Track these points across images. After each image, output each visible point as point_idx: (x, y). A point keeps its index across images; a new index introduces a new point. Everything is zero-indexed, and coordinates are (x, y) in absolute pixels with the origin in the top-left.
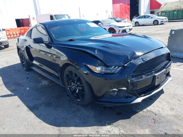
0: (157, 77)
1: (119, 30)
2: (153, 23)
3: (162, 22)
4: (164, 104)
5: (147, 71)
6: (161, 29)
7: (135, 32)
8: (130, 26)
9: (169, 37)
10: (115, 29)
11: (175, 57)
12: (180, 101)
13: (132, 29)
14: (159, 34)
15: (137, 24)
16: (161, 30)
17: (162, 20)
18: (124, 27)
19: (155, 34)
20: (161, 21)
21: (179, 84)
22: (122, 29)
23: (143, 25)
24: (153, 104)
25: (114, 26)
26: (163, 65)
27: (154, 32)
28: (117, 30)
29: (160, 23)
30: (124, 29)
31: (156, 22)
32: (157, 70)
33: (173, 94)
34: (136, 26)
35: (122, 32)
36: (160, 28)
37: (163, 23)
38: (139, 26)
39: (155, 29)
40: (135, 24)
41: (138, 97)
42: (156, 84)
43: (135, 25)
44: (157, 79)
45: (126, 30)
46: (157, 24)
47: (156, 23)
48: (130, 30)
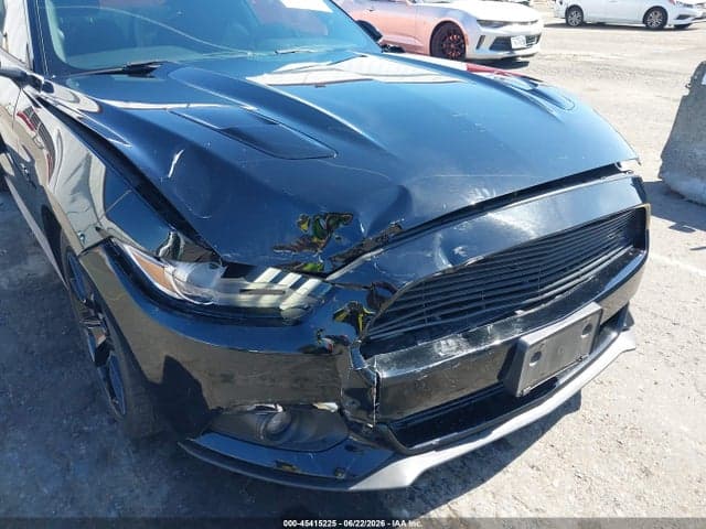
0: (528, 354)
1: (482, 38)
2: (641, 19)
3: (681, 17)
4: (556, 483)
5: (479, 308)
6: (670, 48)
7: (553, 52)
8: (532, 22)
9: (685, 99)
10: (465, 32)
11: (690, 201)
12: (647, 472)
13: (539, 36)
14: (652, 73)
15: (575, 17)
16: (668, 55)
17: (687, 11)
18: (505, 23)
19: (638, 69)
20: (677, 15)
21: (672, 360)
22: (493, 33)
23: (601, 25)
24: (500, 474)
25: (460, 16)
26: (590, 276)
27: (634, 63)
28: (471, 34)
29: (672, 21)
30: (502, 32)
31: (659, 14)
32: (543, 306)
33: (621, 424)
34: (567, 25)
35: (492, 48)
36: (667, 43)
37: (689, 25)
38: (583, 24)
39: (645, 46)
40: (566, 17)
41: (400, 455)
42: (524, 387)
43: (564, 21)
44: (533, 360)
45: (513, 40)
46: (661, 28)
47: (655, 19)
48: (530, 40)
